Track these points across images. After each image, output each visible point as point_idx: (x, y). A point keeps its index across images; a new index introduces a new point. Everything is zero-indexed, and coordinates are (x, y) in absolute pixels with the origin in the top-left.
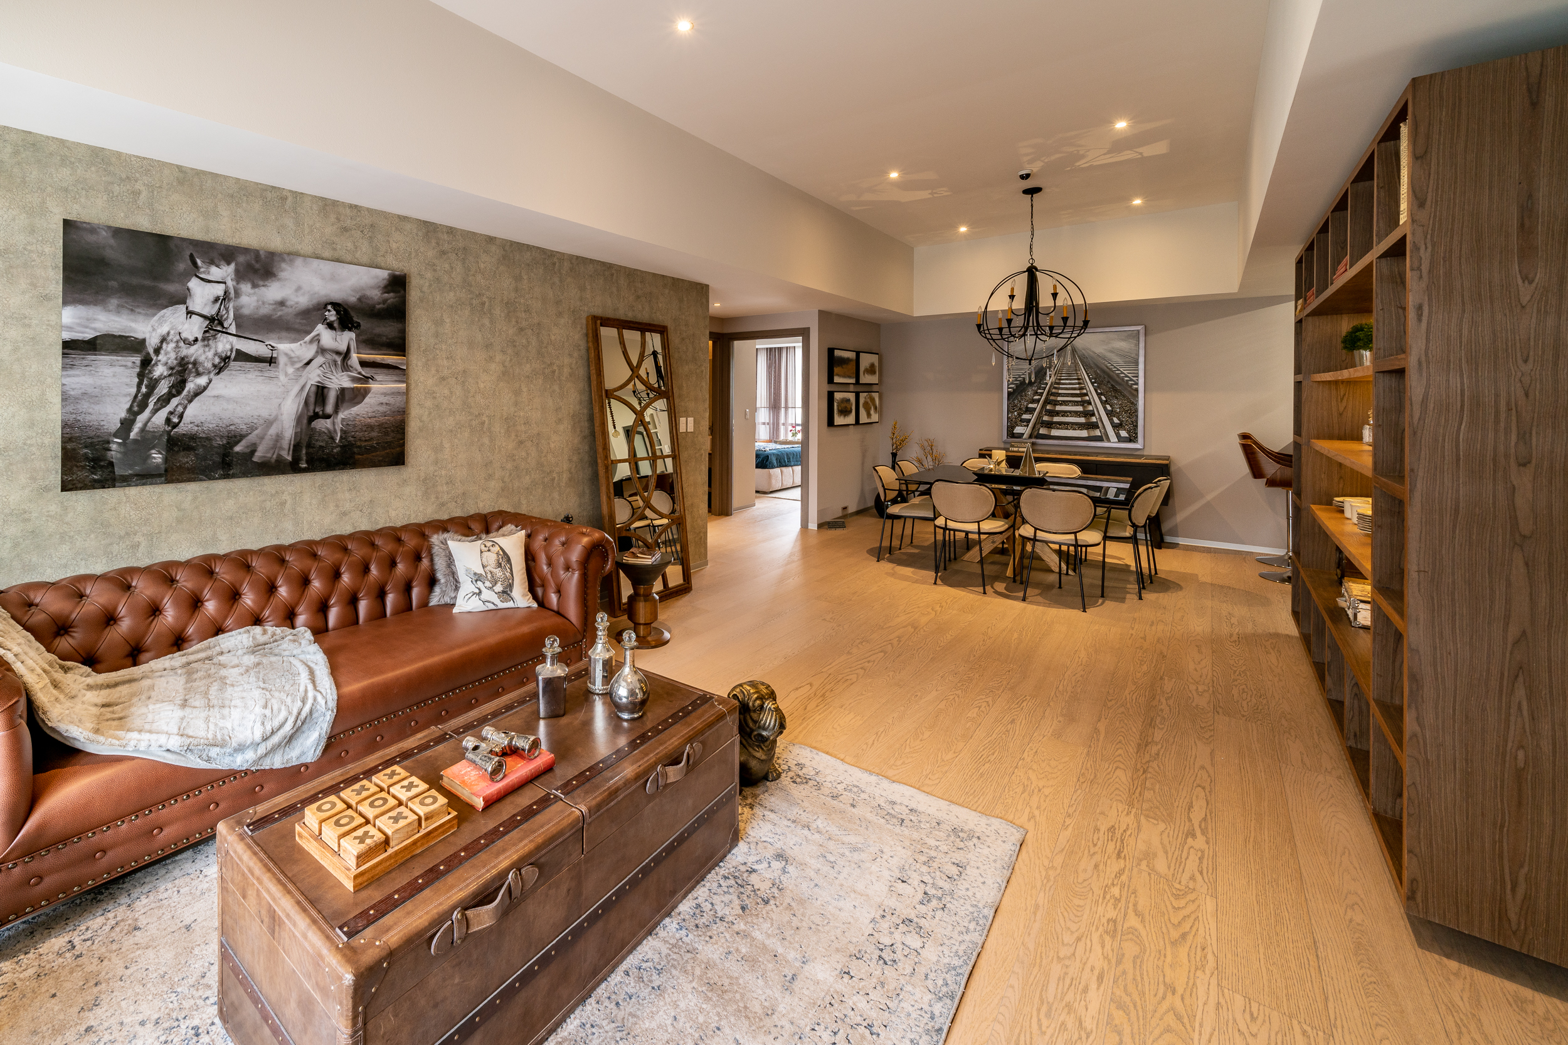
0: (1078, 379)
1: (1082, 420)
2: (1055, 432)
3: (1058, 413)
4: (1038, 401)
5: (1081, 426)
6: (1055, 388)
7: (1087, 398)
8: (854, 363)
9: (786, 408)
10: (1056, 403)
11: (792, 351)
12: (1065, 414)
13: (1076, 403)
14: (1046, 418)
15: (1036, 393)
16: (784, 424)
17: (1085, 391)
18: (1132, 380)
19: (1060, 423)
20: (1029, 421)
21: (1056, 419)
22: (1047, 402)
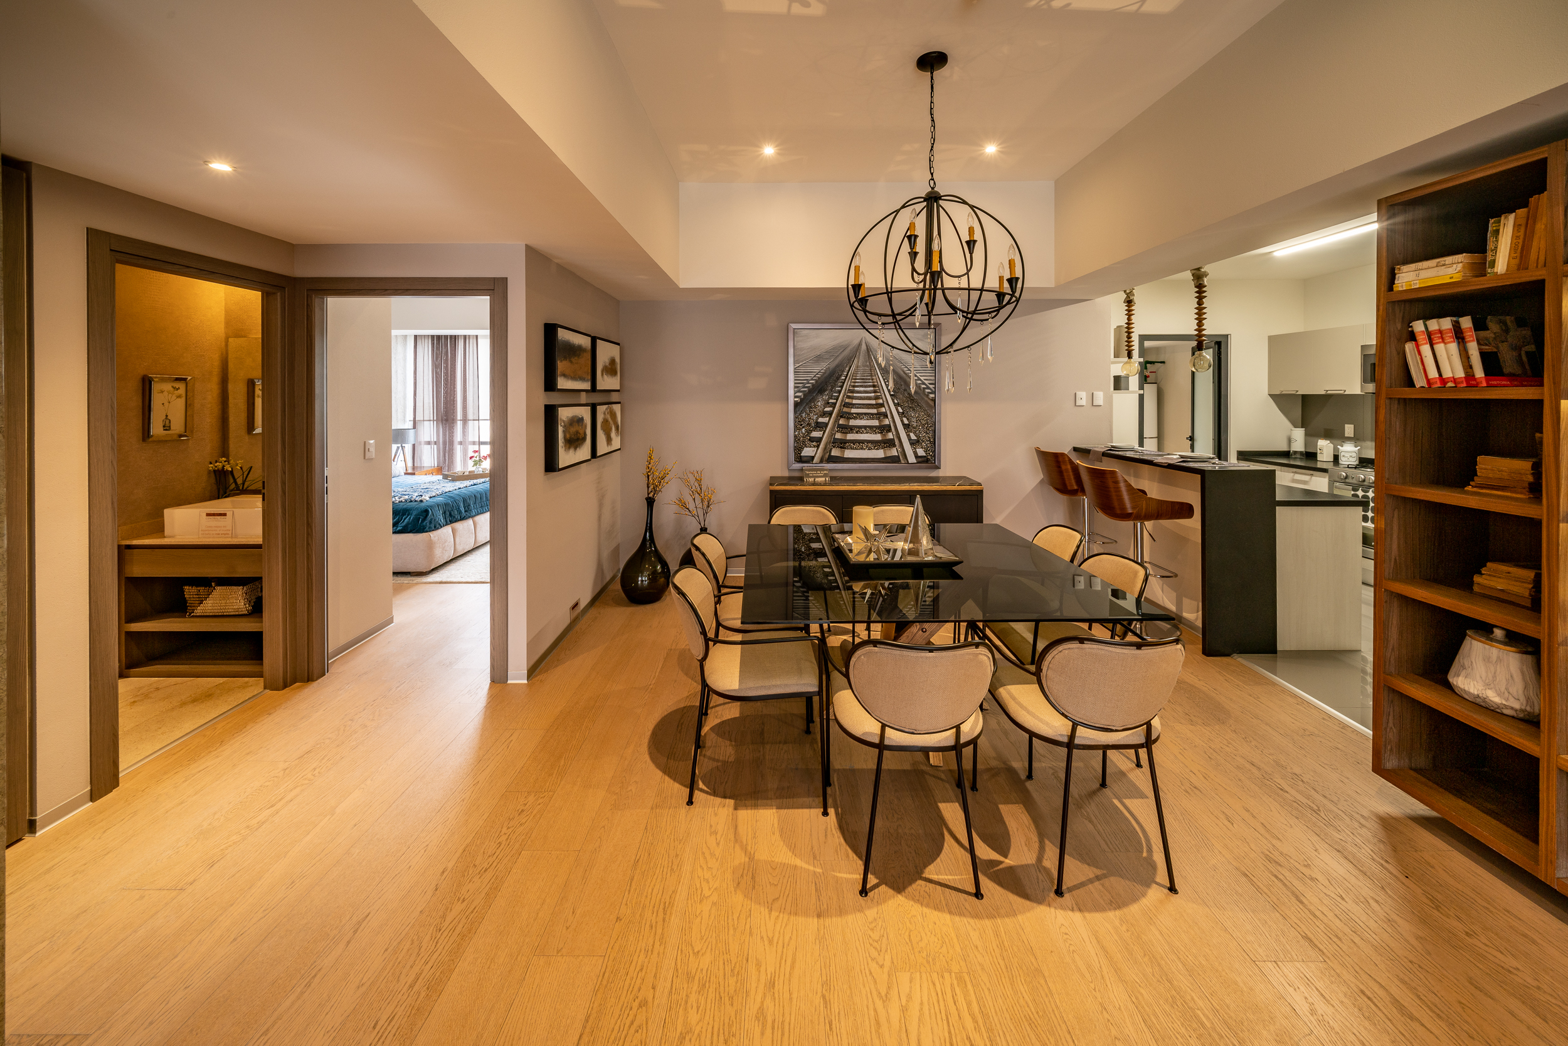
0: (874, 386)
1: (878, 437)
2: (849, 454)
3: (851, 429)
4: (830, 414)
5: (876, 444)
6: (849, 397)
7: (883, 410)
8: (588, 356)
9: (465, 420)
10: (849, 416)
11: (473, 341)
12: (859, 429)
13: (871, 416)
14: (838, 436)
15: (827, 404)
16: (461, 443)
17: (881, 401)
18: (928, 388)
19: (854, 442)
20: (819, 440)
21: (850, 437)
22: (841, 415)
